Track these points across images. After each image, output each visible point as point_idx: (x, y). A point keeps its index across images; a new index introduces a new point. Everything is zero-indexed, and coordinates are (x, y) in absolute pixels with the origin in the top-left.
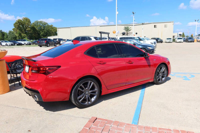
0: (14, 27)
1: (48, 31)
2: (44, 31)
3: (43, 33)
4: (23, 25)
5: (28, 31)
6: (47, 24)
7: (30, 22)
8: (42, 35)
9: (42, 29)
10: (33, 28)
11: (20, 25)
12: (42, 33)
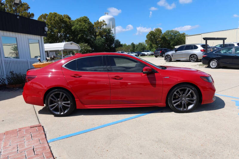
0: (147, 39)
1: (179, 40)
2: (174, 40)
3: (174, 42)
4: (154, 36)
5: (158, 41)
6: (178, 32)
7: (161, 32)
8: (172, 44)
9: (173, 38)
10: (164, 38)
11: (151, 36)
12: (172, 43)
